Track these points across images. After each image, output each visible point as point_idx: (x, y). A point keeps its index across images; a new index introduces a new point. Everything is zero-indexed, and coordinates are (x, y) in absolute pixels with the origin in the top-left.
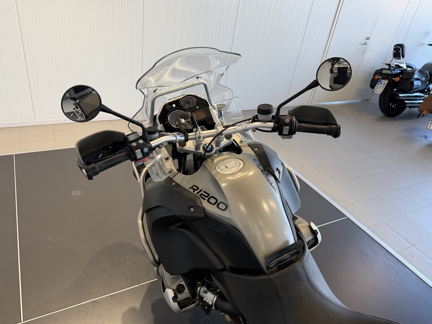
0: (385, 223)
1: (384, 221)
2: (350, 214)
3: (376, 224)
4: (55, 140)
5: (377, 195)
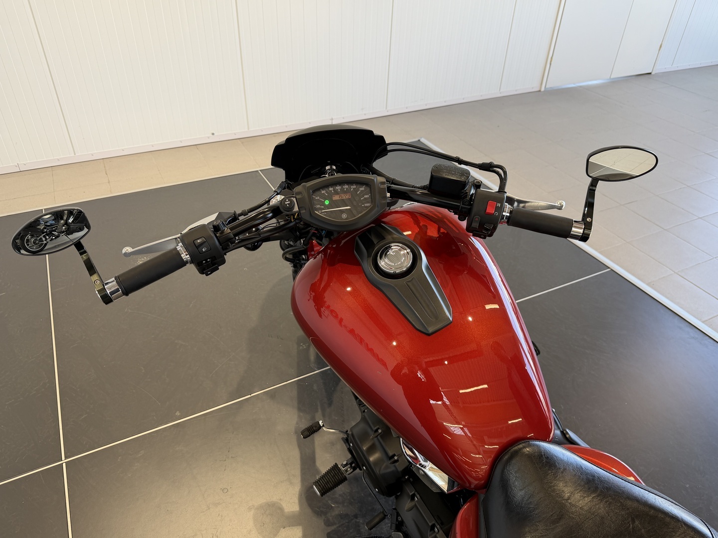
0: (680, 275)
1: (679, 272)
2: (617, 264)
3: (664, 277)
4: (109, 182)
5: (665, 230)
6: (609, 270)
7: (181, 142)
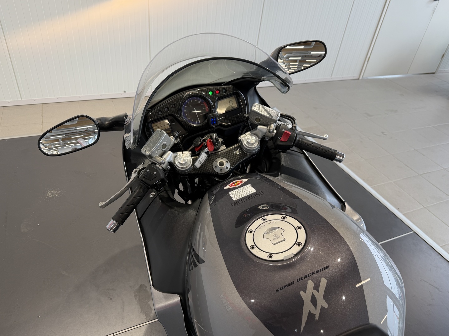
4: (42, 123)
6: (412, 232)
7: (101, 96)
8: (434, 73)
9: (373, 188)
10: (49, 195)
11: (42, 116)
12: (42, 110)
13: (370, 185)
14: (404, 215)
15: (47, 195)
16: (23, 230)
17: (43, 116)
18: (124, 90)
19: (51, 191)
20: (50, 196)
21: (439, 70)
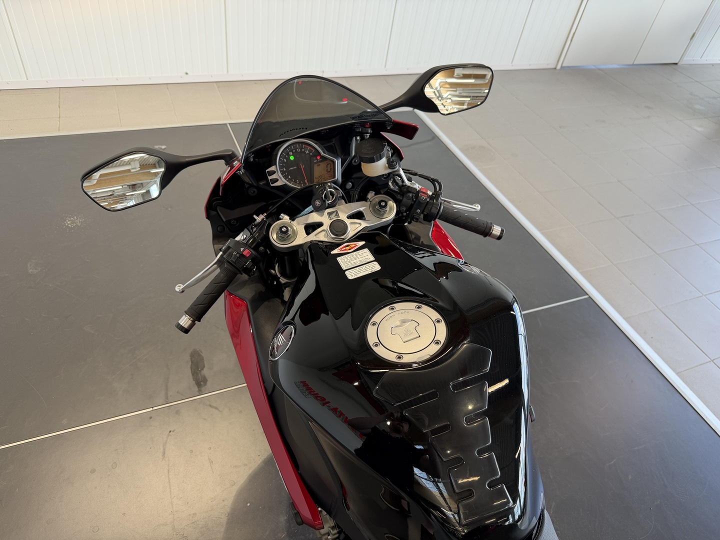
0: (663, 312)
1: (663, 308)
2: (598, 291)
3: (645, 313)
4: (59, 117)
5: (657, 254)
6: (586, 297)
7: (150, 79)
8: (676, 64)
9: (543, 234)
10: (68, 224)
11: (59, 107)
12: (59, 97)
13: (540, 230)
14: (582, 273)
15: (65, 224)
16: (30, 271)
17: (61, 107)
18: (185, 71)
19: (72, 219)
20: (70, 225)
21: (685, 59)
